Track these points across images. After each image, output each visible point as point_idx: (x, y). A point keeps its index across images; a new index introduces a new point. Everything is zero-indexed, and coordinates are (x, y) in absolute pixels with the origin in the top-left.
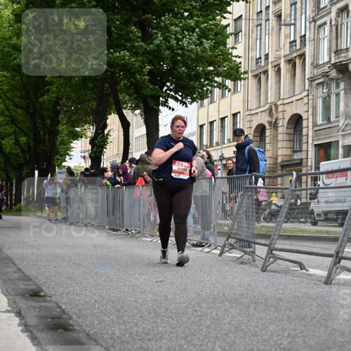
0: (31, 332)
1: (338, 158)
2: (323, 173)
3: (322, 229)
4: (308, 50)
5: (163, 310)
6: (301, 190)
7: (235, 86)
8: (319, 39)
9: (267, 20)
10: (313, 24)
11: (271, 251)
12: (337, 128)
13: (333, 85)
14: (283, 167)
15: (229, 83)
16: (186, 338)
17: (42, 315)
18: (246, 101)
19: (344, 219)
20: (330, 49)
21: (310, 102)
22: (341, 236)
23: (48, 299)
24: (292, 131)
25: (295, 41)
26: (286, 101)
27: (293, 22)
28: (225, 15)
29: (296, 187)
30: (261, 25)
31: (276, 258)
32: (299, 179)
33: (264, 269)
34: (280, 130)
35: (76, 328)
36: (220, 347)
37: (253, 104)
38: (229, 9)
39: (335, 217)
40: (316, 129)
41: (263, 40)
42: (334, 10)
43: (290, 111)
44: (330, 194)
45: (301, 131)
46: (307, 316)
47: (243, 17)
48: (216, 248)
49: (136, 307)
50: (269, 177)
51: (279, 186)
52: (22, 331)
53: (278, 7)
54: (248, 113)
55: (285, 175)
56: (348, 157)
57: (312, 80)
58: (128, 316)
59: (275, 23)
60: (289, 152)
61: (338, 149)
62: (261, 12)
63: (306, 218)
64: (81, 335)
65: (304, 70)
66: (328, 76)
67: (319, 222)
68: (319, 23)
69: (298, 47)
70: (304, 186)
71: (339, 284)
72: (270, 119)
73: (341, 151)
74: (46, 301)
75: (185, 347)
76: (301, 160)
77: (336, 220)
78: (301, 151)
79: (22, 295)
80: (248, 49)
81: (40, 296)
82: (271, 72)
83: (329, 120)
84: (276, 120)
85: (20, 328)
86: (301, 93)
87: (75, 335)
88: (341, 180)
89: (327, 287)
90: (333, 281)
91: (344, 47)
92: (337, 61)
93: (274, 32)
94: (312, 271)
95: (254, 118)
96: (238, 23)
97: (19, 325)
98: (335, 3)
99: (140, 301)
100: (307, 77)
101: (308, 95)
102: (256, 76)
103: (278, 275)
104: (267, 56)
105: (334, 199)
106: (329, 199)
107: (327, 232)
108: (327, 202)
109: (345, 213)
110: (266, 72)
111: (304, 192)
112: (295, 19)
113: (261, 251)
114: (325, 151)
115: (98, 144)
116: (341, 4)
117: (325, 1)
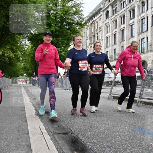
116: (91, 46)
117: (88, 45)
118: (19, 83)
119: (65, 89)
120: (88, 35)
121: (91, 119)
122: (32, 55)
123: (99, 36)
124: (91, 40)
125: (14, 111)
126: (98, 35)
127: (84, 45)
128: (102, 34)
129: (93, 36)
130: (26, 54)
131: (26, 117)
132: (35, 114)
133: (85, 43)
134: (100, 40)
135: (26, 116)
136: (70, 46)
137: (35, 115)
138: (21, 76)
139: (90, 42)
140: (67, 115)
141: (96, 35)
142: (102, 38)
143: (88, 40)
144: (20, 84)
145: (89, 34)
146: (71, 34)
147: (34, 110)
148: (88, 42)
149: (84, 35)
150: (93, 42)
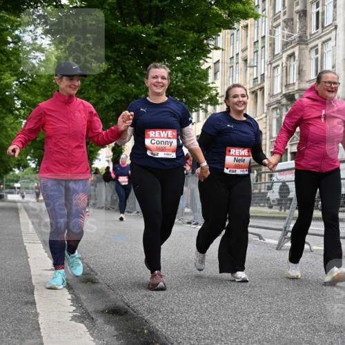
0: (68, 284)
1: (286, 160)
2: (277, 171)
3: (276, 211)
4: (266, 85)
6: (261, 183)
8: (274, 77)
9: (237, 63)
10: (270, 66)
13: (284, 109)
15: (210, 108)
16: (178, 287)
19: (290, 204)
20: (282, 84)
21: (268, 121)
22: (287, 216)
25: (257, 78)
27: (255, 64)
28: (207, 60)
29: (257, 181)
30: (233, 67)
32: (259, 175)
35: (100, 281)
36: (201, 294)
38: (209, 55)
40: (272, 140)
41: (234, 77)
42: (285, 56)
46: (263, 272)
47: (220, 61)
53: (245, 53)
57: (269, 106)
59: (243, 65)
61: (287, 155)
62: (233, 57)
63: (264, 203)
64: (103, 286)
65: (263, 99)
66: (280, 103)
67: (274, 207)
68: (274, 65)
69: (259, 82)
70: (263, 181)
71: (286, 250)
73: (289, 156)
86: (261, 115)
87: (99, 286)
88: (289, 177)
89: (278, 252)
90: (283, 248)
91: (291, 82)
92: (287, 92)
93: (242, 72)
94: (267, 241)
96: (217, 65)
98: (285, 51)
100: (265, 104)
101: (266, 117)
109: (291, 200)
111: (263, 185)
112: (257, 63)
115: (117, 152)
116: (289, 52)
117: (278, 49)
118: (10, 197)
119: (189, 223)
120: (279, 8)
123: (323, 13)
124: (292, 30)
126: (320, 9)
127: (264, 47)
128: (335, 6)
129: (298, 12)
130: (35, 84)
131: (39, 329)
132: (74, 318)
133: (267, 39)
134: (326, 31)
135: (38, 324)
136: (209, 52)
137: (73, 322)
138: (17, 171)
139: (289, 36)
140: (195, 323)
141: (312, 11)
142: (334, 19)
143: (279, 31)
144: (14, 202)
145: (284, 5)
146: (214, 7)
147: (70, 303)
148: (280, 38)
149: (265, 10)
150: (300, 37)
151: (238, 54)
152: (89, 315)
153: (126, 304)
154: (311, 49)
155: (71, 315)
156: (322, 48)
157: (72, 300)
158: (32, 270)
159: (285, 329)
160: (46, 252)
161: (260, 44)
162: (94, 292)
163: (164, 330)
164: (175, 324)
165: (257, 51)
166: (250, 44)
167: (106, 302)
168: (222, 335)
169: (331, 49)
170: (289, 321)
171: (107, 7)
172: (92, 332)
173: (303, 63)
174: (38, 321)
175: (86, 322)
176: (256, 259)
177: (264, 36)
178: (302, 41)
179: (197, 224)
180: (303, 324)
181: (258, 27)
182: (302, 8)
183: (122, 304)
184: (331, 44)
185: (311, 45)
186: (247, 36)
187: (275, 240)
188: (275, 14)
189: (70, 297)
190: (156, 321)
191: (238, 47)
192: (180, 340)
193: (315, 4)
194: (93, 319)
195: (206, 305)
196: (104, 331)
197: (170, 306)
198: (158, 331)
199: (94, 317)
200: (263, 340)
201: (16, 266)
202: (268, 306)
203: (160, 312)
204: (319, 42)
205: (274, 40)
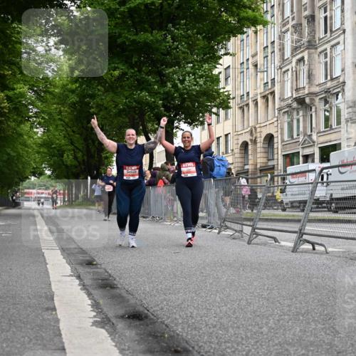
0: (87, 290)
1: (299, 164)
2: (289, 175)
3: (289, 214)
4: (277, 89)
5: (179, 273)
6: (274, 187)
7: (226, 114)
8: (284, 81)
9: (248, 68)
10: (280, 70)
11: (254, 229)
12: (298, 143)
13: (295, 113)
14: (261, 171)
15: (222, 112)
16: (196, 292)
17: (95, 277)
18: (234, 125)
19: (305, 206)
20: (292, 88)
21: (279, 125)
22: (302, 218)
23: (99, 266)
24: (266, 146)
25: (267, 83)
26: (262, 125)
27: (265, 69)
28: (217, 66)
29: (270, 185)
30: (243, 72)
31: (258, 235)
32: (272, 179)
33: (249, 243)
34: (259, 145)
35: (119, 286)
36: (220, 298)
37: (239, 127)
38: (221, 61)
39: (298, 205)
40: (283, 144)
41: (245, 83)
42: (294, 60)
43: (265, 132)
44: (294, 189)
45: (273, 145)
46: (280, 275)
47: (231, 67)
48: (216, 229)
49: (160, 271)
50: (252, 178)
51: (259, 184)
52: (81, 289)
53: (255, 59)
54: (236, 134)
55: (263, 176)
56: (306, 162)
57: (280, 110)
58: (155, 277)
59: (253, 70)
60: (265, 160)
61: (299, 158)
62: (243, 63)
63: (278, 206)
64: (122, 291)
65: (274, 103)
66: (291, 106)
67: (287, 210)
68: (284, 70)
69: (270, 87)
70: (276, 184)
71: (302, 252)
72: (251, 138)
73: (301, 159)
74: (98, 268)
75: (195, 298)
76: (274, 166)
77: (299, 207)
78: (273, 159)
79: (81, 264)
80: (235, 89)
81: (93, 265)
82: (251, 105)
83: (292, 137)
84: (256, 138)
85: (80, 287)
86: (272, 119)
88: (301, 179)
89: (294, 254)
90: (298, 250)
91: (302, 86)
92: (297, 96)
93: (253, 77)
94: (283, 243)
95: (240, 137)
96: (228, 71)
97: (79, 285)
98: (295, 56)
99: (163, 267)
100: (276, 108)
101: (277, 120)
102: (241, 108)
103: (259, 247)
104: (248, 93)
105: (297, 193)
106: (294, 193)
107: (293, 216)
108: (292, 195)
109: (305, 202)
110: (248, 105)
112: (267, 68)
113: (247, 230)
114: (290, 159)
116: (299, 56)
117: (288, 54)
119: (204, 227)
120: (288, 13)
121: (312, 344)
122: (73, 98)
123: (331, 18)
124: (301, 35)
125: (12, 311)
126: (328, 14)
127: (273, 52)
128: (343, 11)
129: (306, 17)
130: (51, 93)
131: (60, 335)
132: (95, 324)
133: (276, 44)
134: (335, 35)
135: (59, 330)
136: (220, 58)
137: (94, 327)
138: (33, 178)
139: (298, 41)
140: (215, 326)
141: (320, 15)
142: (342, 24)
143: (288, 36)
145: (292, 11)
146: (224, 13)
147: (90, 308)
148: (289, 42)
149: (274, 15)
150: (309, 42)
151: (248, 60)
152: (110, 321)
153: (146, 308)
154: (320, 53)
155: (92, 320)
156: (331, 52)
157: (92, 306)
158: (51, 276)
159: (305, 331)
160: (64, 258)
161: (270, 50)
162: (113, 297)
163: (185, 334)
164: (195, 328)
165: (267, 56)
166: (260, 49)
167: (126, 307)
168: (242, 339)
169: (340, 52)
170: (309, 323)
171: (119, 16)
172: (113, 337)
173: (312, 67)
174: (59, 327)
175: (106, 327)
176: (272, 261)
177: (274, 41)
178: (311, 45)
179: (212, 228)
180: (323, 326)
181: (267, 32)
182: (310, 13)
183: (141, 309)
184: (340, 48)
185: (319, 50)
186: (257, 42)
187: (290, 242)
188: (283, 20)
189: (89, 302)
190: (176, 325)
191: (248, 52)
192: (200, 344)
193: (323, 9)
194: (113, 324)
195: (225, 308)
196: (125, 336)
197: (190, 310)
198: (178, 335)
199: (114, 322)
200: (284, 343)
201: (36, 272)
202: (286, 309)
203: (180, 316)
204: (328, 46)
205: (283, 44)
